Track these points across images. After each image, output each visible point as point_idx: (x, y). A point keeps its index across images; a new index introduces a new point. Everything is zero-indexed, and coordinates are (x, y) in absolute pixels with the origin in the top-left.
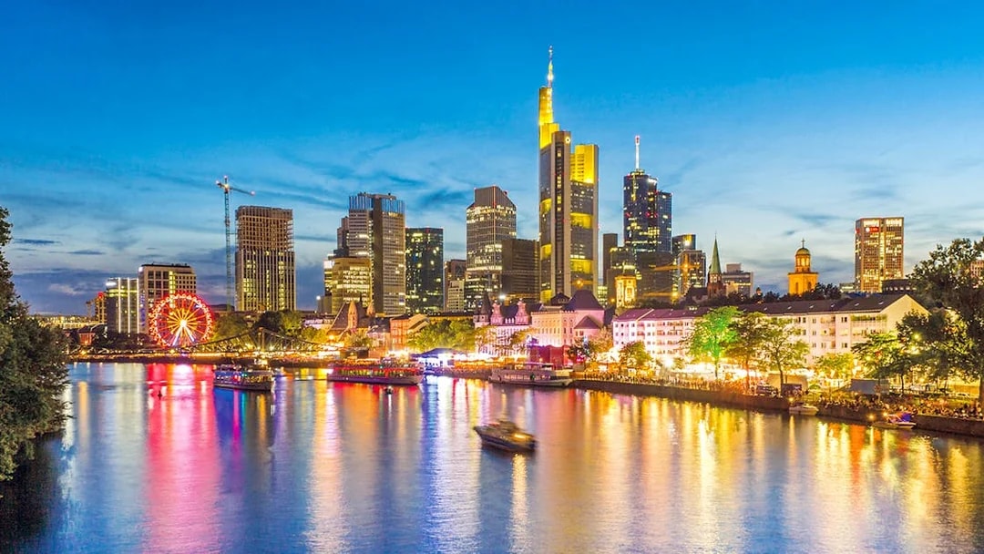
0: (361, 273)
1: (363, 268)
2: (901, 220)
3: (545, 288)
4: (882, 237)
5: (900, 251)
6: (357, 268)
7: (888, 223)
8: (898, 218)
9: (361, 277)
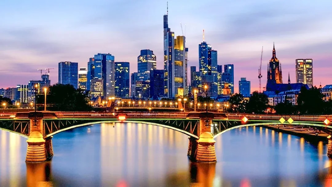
0: (100, 84)
1: (100, 83)
2: (311, 60)
3: (165, 88)
4: (305, 67)
5: (312, 72)
6: (98, 83)
7: (307, 61)
8: (310, 59)
9: (100, 86)
